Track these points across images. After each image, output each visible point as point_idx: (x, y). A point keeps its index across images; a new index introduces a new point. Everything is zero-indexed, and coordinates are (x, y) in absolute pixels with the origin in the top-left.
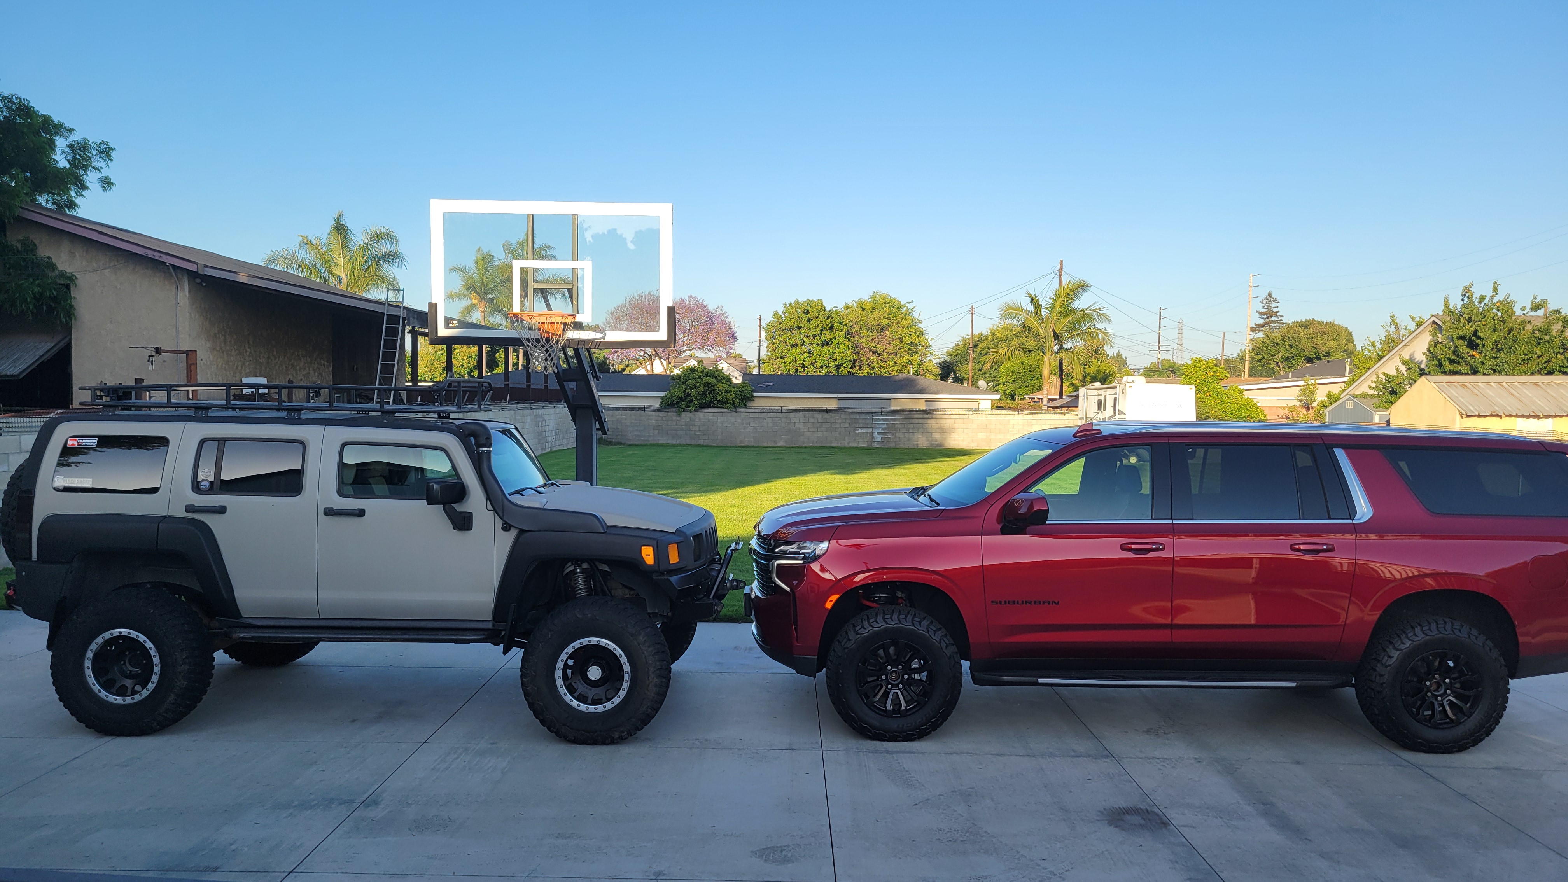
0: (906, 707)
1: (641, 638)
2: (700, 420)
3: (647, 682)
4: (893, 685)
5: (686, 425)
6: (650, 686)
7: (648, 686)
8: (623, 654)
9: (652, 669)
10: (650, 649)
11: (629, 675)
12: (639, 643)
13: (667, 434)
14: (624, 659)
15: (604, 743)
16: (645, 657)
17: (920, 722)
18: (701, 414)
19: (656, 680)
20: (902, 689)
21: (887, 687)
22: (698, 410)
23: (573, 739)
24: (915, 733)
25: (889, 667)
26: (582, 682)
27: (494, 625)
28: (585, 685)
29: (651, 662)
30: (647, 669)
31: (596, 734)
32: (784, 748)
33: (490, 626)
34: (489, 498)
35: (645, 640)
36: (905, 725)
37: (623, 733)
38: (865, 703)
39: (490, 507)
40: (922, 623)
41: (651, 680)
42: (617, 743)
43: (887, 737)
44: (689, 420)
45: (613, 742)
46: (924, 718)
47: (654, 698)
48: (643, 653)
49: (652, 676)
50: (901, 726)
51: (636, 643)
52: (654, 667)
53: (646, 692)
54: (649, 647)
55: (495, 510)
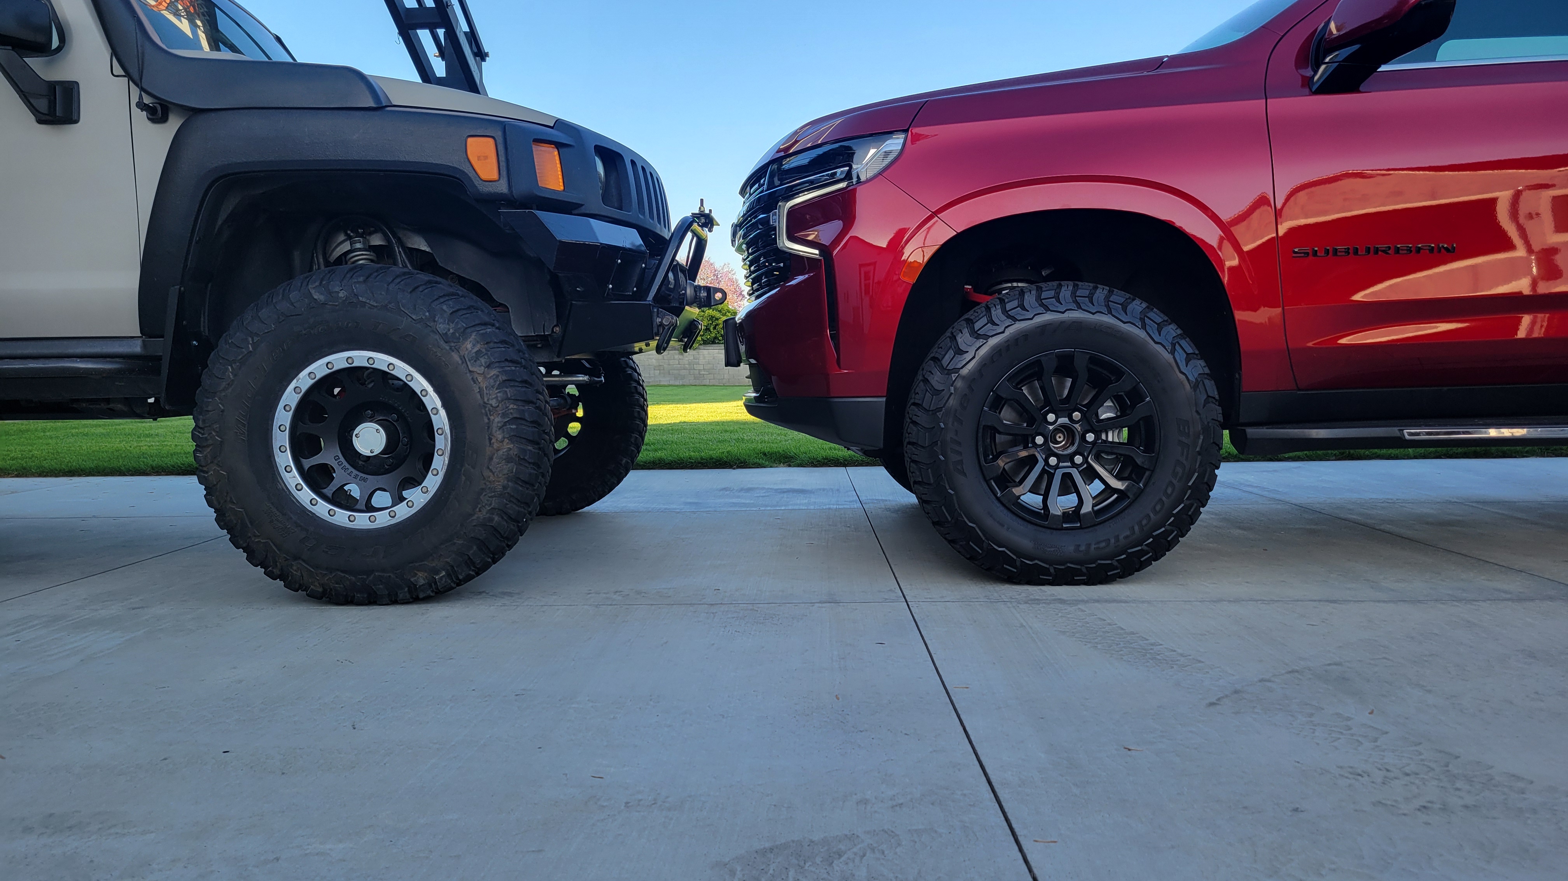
0: (1094, 505)
1: (469, 346)
2: (704, 358)
3: (488, 451)
4: (1060, 458)
5: (689, 364)
6: (495, 460)
7: (491, 459)
8: (430, 389)
9: (497, 420)
10: (493, 372)
11: (446, 439)
12: (463, 358)
13: (669, 374)
14: (432, 400)
15: (394, 601)
16: (481, 392)
17: (1126, 537)
18: (705, 352)
19: (507, 445)
20: (1081, 465)
21: (1046, 461)
22: (701, 347)
23: (320, 590)
24: (1115, 563)
25: (1051, 417)
26: (345, 463)
27: (145, 345)
28: (351, 469)
29: (494, 403)
30: (486, 420)
31: (371, 578)
32: (818, 601)
33: (137, 348)
34: (115, 53)
35: (477, 352)
36: (1093, 547)
37: (437, 573)
38: (998, 499)
39: (118, 70)
40: (1130, 307)
41: (496, 445)
42: (427, 599)
43: (1050, 575)
44: (692, 358)
45: (416, 596)
46: (1136, 528)
47: (505, 487)
48: (475, 381)
49: (499, 435)
50: (1083, 548)
51: (456, 357)
52: (504, 415)
53: (486, 473)
54: (488, 367)
55: (128, 75)
